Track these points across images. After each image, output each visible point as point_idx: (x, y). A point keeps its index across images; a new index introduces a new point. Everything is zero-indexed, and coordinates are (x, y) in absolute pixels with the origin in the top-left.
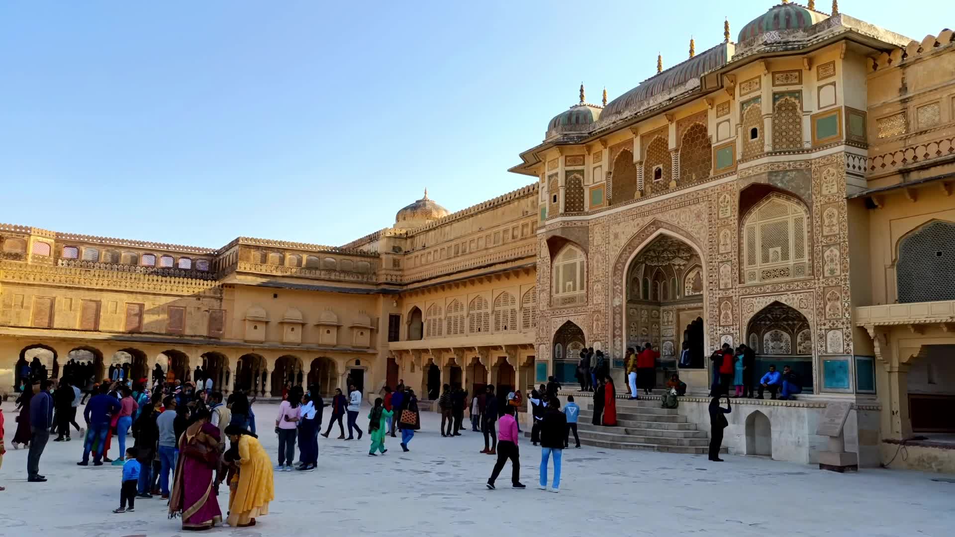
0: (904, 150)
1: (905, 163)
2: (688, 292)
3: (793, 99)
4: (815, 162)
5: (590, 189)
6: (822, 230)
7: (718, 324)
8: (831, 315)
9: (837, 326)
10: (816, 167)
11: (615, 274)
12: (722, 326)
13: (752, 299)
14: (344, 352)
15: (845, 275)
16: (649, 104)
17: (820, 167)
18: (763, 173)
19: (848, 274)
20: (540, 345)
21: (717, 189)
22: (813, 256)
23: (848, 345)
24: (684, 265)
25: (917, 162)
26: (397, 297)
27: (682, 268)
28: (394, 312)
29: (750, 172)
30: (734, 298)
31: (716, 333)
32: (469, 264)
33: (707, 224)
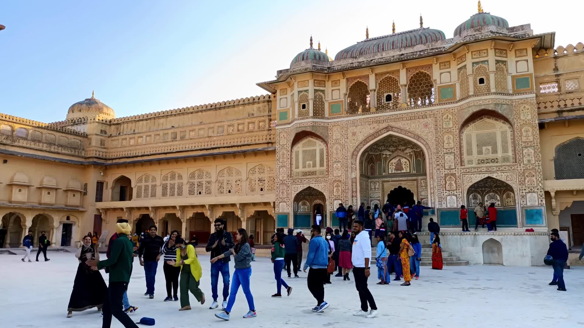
0: (558, 100)
1: (559, 107)
2: (392, 171)
3: (503, 65)
4: (515, 102)
5: (329, 103)
6: (521, 138)
7: (445, 189)
8: (529, 185)
9: (534, 191)
10: (516, 104)
11: (352, 158)
12: (448, 190)
13: (470, 175)
14: (58, 210)
15: (539, 163)
16: (382, 55)
17: (519, 104)
18: (491, 104)
19: (540, 163)
20: (280, 203)
21: (442, 111)
22: (515, 152)
23: (542, 201)
24: (389, 155)
25: (567, 107)
26: (104, 168)
27: (388, 156)
28: (100, 179)
29: (481, 102)
30: (457, 174)
31: (443, 195)
32: (188, 147)
33: (434, 131)
